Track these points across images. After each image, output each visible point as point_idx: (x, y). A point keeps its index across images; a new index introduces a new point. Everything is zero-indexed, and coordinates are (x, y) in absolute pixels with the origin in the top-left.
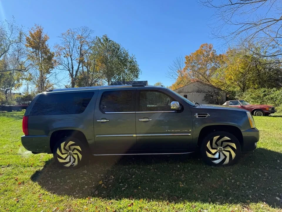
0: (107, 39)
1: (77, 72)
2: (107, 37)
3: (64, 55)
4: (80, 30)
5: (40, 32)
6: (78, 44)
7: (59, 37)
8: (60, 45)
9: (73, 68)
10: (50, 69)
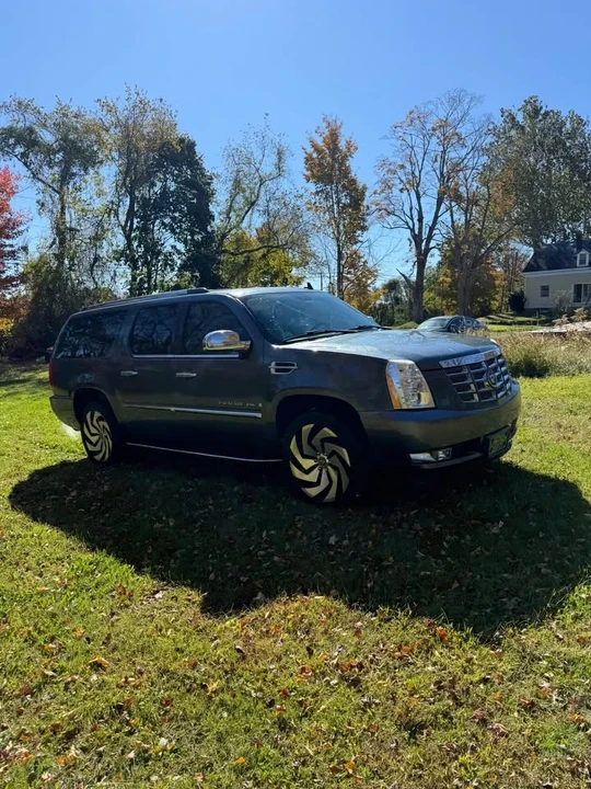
0: (537, 111)
1: (432, 229)
2: (538, 104)
3: (401, 186)
4: (442, 103)
5: (333, 137)
6: (435, 146)
7: (385, 137)
8: (392, 160)
9: (420, 220)
10: (359, 232)
